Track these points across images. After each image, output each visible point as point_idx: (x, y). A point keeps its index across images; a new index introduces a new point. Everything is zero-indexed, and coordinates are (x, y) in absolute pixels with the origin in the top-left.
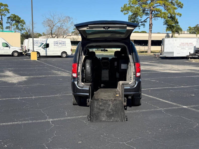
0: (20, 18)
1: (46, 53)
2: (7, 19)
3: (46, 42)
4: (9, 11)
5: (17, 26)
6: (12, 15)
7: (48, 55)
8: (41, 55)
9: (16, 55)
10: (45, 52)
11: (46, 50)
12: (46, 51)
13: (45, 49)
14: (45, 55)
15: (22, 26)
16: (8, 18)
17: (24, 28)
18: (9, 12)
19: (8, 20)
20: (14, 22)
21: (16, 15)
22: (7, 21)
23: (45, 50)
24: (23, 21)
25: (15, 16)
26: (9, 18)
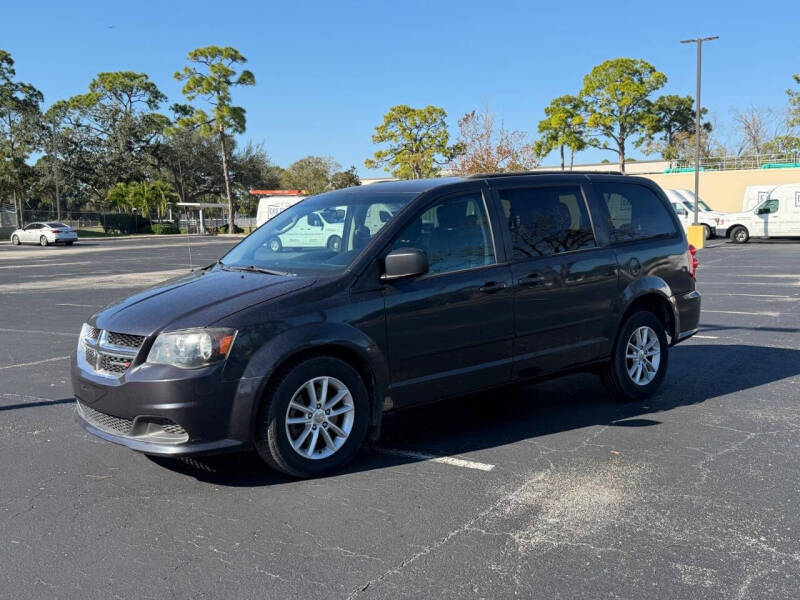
7: (771, 234)
8: (752, 233)
10: (762, 226)
11: (766, 219)
12: (766, 223)
13: (762, 217)
14: (762, 234)
23: (763, 221)
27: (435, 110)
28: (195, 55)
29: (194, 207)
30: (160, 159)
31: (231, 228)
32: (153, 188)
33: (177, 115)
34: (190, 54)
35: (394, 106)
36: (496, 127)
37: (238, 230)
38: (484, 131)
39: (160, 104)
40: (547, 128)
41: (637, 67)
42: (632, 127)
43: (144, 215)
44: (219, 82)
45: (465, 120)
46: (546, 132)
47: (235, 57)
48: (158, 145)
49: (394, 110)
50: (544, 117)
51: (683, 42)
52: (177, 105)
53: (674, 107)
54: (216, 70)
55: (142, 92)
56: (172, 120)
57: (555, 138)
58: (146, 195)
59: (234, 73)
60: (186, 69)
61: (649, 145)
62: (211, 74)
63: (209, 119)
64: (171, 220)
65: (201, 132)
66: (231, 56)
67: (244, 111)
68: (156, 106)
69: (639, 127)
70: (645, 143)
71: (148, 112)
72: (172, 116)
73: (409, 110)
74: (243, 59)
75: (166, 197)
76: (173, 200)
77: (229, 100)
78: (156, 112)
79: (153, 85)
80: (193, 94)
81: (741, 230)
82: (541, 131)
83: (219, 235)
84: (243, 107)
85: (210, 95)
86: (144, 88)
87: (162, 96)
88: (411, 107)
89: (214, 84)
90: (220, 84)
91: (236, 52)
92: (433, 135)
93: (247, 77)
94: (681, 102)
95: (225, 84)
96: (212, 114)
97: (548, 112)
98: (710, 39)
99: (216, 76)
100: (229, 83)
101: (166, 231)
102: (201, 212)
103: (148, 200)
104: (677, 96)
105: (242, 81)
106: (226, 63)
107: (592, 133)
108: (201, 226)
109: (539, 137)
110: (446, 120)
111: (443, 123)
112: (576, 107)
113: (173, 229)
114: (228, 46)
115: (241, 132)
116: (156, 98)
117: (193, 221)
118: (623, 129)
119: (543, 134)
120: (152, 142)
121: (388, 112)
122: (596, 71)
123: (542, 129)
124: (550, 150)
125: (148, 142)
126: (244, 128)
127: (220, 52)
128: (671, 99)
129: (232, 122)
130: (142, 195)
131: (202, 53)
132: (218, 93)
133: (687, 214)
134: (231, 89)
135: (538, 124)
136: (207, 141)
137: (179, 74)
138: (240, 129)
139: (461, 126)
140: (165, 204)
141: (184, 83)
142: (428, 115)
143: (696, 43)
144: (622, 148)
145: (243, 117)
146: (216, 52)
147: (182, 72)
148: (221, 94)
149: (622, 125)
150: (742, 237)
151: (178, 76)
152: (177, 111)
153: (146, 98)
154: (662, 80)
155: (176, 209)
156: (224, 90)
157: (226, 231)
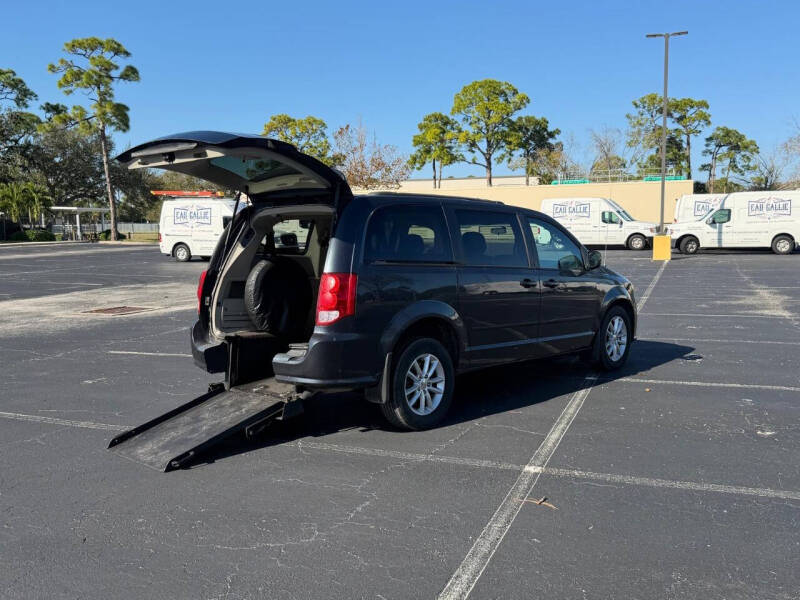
0: (741, 138)
1: (720, 240)
2: (705, 143)
3: (723, 204)
4: (710, 119)
5: (733, 161)
6: (718, 129)
7: (724, 245)
8: (703, 244)
9: (639, 246)
10: (716, 236)
11: (720, 228)
12: (720, 233)
13: (715, 227)
14: (716, 245)
15: (748, 158)
16: (707, 140)
17: (751, 164)
18: (709, 123)
19: (707, 145)
20: (725, 149)
21: (730, 128)
22: (705, 148)
23: (716, 230)
24: (752, 143)
25: (728, 133)
26: (709, 139)
27: (315, 121)
28: (73, 46)
29: (70, 211)
30: (31, 159)
31: (113, 234)
32: (24, 191)
33: (49, 115)
34: (67, 45)
35: (274, 116)
36: (369, 141)
37: (120, 237)
38: (357, 144)
39: (29, 103)
40: (422, 143)
41: (503, 87)
42: (498, 143)
43: (14, 220)
44: (100, 76)
45: (340, 133)
46: (421, 146)
47: (118, 50)
48: (28, 145)
49: (274, 119)
50: (418, 132)
51: (648, 36)
52: (48, 104)
53: (531, 128)
54: (97, 62)
55: (9, 90)
56: (43, 119)
57: (428, 151)
58: (16, 198)
59: (117, 68)
60: (62, 61)
61: (510, 160)
62: (91, 66)
63: (88, 116)
64: (44, 226)
65: (77, 130)
66: (113, 49)
67: (127, 109)
68: (24, 104)
69: (504, 144)
70: (506, 159)
71: (16, 109)
72: (43, 116)
73: (290, 120)
74: (127, 54)
75: (40, 200)
76: (47, 204)
77: (111, 95)
78: (24, 110)
79: (21, 81)
80: (70, 88)
81: (691, 240)
82: (416, 145)
83: (101, 242)
84: (127, 105)
85: (90, 90)
86: (11, 85)
87: (32, 94)
88: (292, 118)
89: (95, 77)
90: (101, 78)
91: (119, 45)
92: (314, 144)
93: (131, 73)
94: (537, 123)
95: (107, 79)
96: (92, 110)
97: (421, 127)
98: (679, 34)
99: (97, 69)
100: (111, 78)
101: (39, 238)
102: (78, 216)
103: (18, 204)
104: (533, 118)
105: (125, 76)
106: (108, 56)
107: (462, 149)
108: (79, 233)
109: (414, 151)
110: (325, 131)
111: (323, 134)
112: (446, 124)
113: (47, 236)
114: (110, 38)
115: (124, 131)
116: (25, 96)
117: (69, 227)
118: (490, 145)
119: (418, 148)
120: (22, 142)
121: (269, 121)
122: (465, 90)
123: (417, 142)
124: (424, 163)
125: (16, 141)
126: (128, 126)
127: (101, 44)
128: (529, 120)
129: (114, 119)
130: (11, 199)
131: (81, 45)
132: (99, 88)
133: (622, 223)
134: (113, 85)
135: (412, 138)
136: (83, 142)
137: (53, 67)
138: (123, 127)
139: (336, 138)
140: (37, 207)
141: (59, 77)
142: (309, 127)
143: (663, 39)
144: (489, 163)
145: (126, 115)
146: (95, 45)
147: (58, 64)
148: (102, 88)
149: (489, 142)
150: (692, 247)
151: (52, 68)
152: (48, 111)
153: (14, 96)
154: (525, 101)
155: (48, 213)
156: (106, 85)
157: (107, 238)
